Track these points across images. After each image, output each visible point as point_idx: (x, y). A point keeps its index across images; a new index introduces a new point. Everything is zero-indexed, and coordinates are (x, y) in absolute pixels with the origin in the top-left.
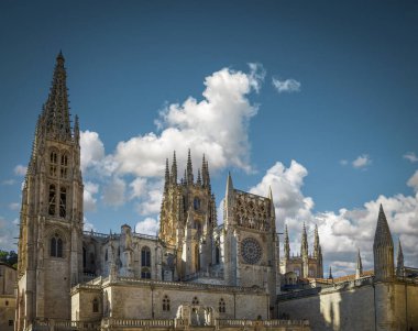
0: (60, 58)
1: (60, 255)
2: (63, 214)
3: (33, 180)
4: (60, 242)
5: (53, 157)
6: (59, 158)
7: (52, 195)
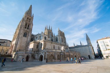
0: (31, 6)
1: (26, 37)
2: (28, 29)
3: (22, 21)
4: (26, 34)
5: (28, 18)
6: (29, 19)
7: (26, 25)
